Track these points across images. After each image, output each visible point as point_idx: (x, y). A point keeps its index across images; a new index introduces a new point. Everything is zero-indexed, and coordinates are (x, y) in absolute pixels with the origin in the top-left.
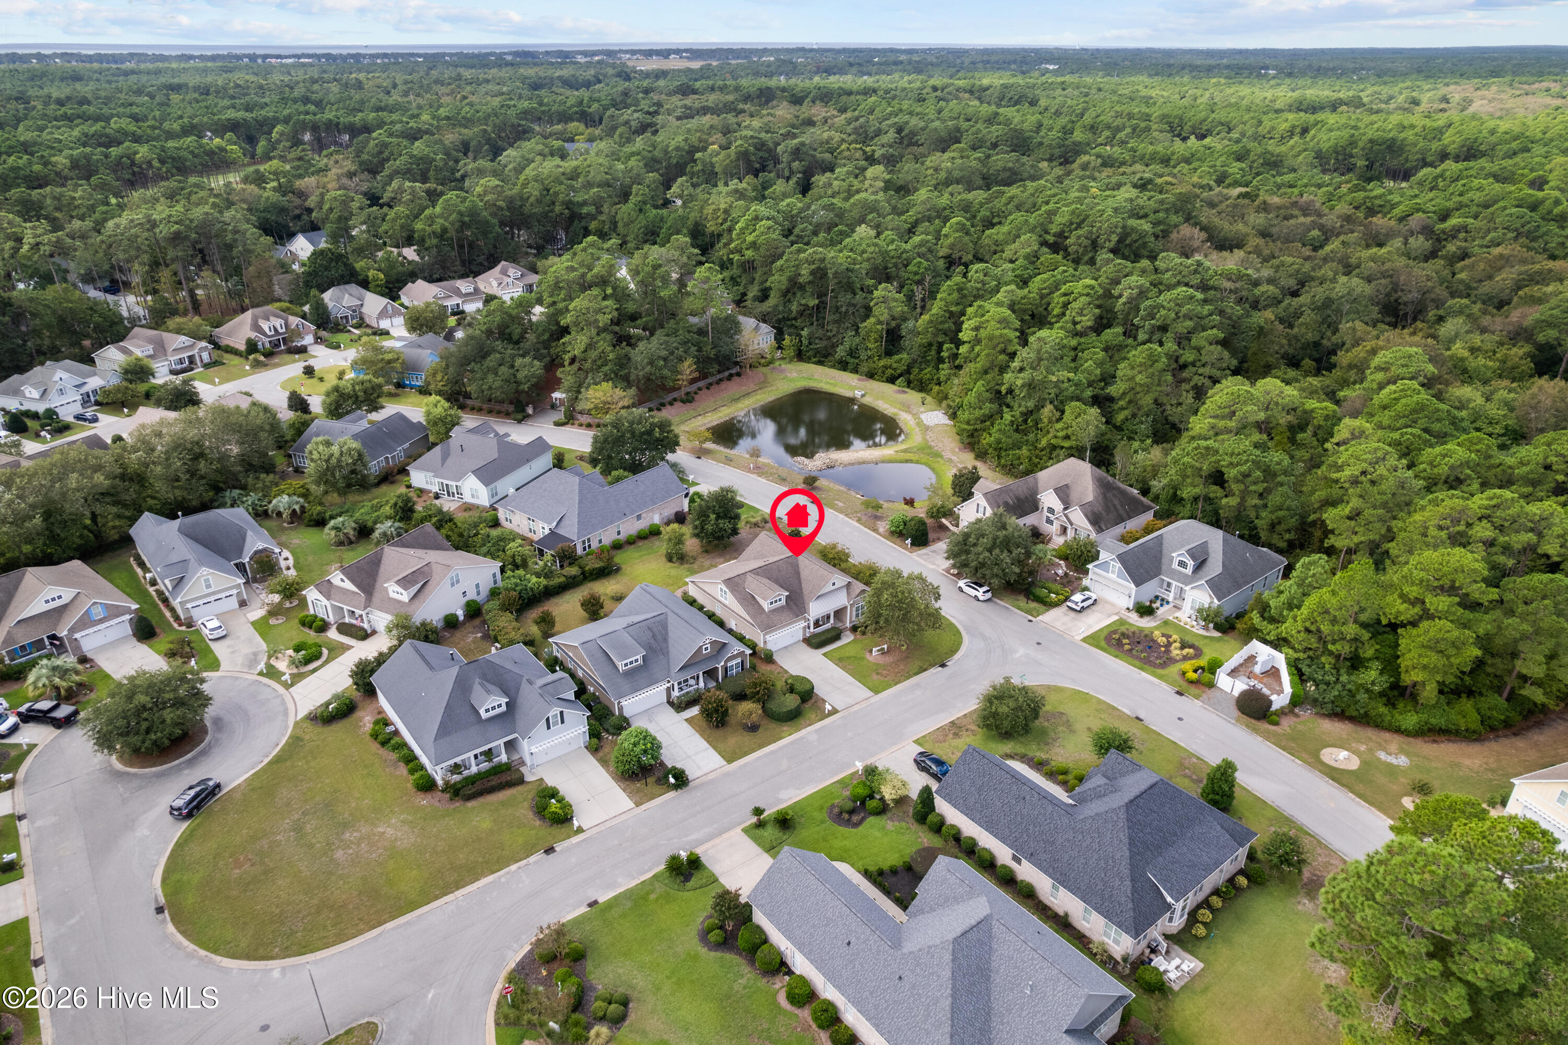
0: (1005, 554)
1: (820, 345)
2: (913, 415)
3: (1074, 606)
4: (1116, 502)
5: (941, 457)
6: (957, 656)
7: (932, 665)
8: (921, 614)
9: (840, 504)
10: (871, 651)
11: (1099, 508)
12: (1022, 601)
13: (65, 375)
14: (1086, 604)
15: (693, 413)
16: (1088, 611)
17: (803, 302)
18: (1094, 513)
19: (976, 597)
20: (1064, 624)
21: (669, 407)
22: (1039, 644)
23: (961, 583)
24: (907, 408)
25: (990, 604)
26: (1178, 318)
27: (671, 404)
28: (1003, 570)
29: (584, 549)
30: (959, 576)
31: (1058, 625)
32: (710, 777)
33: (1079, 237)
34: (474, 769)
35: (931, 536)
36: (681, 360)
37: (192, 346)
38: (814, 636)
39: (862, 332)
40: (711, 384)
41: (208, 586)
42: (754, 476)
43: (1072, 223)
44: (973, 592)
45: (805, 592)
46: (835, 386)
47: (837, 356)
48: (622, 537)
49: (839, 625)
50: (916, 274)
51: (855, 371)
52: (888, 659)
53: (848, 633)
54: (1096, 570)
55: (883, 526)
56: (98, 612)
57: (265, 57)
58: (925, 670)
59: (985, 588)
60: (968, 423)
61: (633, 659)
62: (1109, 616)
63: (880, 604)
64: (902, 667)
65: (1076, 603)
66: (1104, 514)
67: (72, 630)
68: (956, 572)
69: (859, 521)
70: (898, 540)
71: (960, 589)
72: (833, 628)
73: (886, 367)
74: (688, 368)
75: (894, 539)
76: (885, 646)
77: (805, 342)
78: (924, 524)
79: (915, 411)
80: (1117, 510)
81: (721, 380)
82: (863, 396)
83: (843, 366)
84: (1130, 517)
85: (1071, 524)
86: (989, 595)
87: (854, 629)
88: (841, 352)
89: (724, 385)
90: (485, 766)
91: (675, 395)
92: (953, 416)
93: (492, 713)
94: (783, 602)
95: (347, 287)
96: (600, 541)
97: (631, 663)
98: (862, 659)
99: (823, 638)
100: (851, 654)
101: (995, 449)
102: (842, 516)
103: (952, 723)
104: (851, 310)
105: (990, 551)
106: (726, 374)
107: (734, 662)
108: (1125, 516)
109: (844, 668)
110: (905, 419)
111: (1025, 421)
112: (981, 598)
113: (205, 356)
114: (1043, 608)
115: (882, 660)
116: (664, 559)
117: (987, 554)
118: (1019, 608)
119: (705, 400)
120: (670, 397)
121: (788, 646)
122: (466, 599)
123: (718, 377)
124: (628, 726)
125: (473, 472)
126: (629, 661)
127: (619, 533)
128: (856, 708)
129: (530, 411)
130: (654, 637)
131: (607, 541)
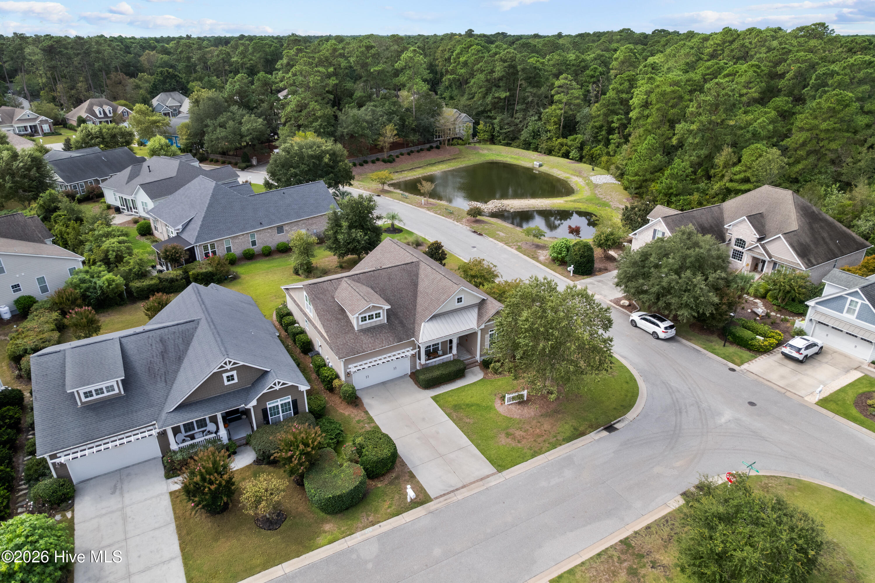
0: (699, 277)
1: (507, 129)
2: (583, 178)
3: (795, 354)
4: (825, 235)
5: (609, 206)
6: (631, 415)
7: (593, 427)
8: (581, 348)
9: (502, 234)
10: (503, 398)
11: (806, 239)
12: (718, 344)
14: (810, 352)
16: (814, 363)
17: (497, 95)
18: (801, 244)
19: (655, 335)
20: (783, 377)
21: (371, 164)
22: (752, 404)
23: (635, 316)
24: (579, 174)
26: (852, 83)
27: (373, 162)
28: (696, 298)
29: (207, 254)
30: (631, 308)
31: (774, 377)
33: (732, 51)
35: (597, 265)
36: (384, 125)
37: (35, 119)
38: (426, 369)
39: (544, 117)
40: (412, 152)
42: (424, 210)
43: (724, 43)
44: (651, 328)
45: (419, 309)
46: (518, 159)
47: (522, 138)
48: (257, 248)
49: (466, 357)
50: (592, 77)
51: (536, 149)
52: (529, 412)
53: (477, 369)
54: (821, 308)
55: (544, 255)
58: (583, 434)
59: (668, 323)
60: (636, 174)
61: (103, 385)
62: (848, 371)
63: (515, 329)
64: (546, 426)
65: (799, 350)
66: (812, 246)
68: (627, 303)
69: (519, 249)
70: (560, 268)
71: (634, 323)
72: (455, 361)
73: (562, 145)
74: (390, 133)
75: (556, 266)
76: (525, 393)
77: (497, 128)
78: (590, 249)
79: (585, 175)
80: (826, 243)
81: (422, 150)
82: (540, 166)
83: (527, 146)
84: (843, 254)
85: (770, 256)
86: (672, 332)
87: (485, 365)
88: (525, 135)
89: (423, 154)
91: (379, 155)
92: (621, 176)
94: (383, 319)
95: (172, 93)
96: (229, 249)
97: (99, 391)
98: (489, 408)
99: (437, 373)
100: (474, 400)
101: (665, 195)
102: (501, 244)
103: (625, 542)
104: (536, 100)
105: (678, 272)
106: (428, 146)
107: (279, 402)
108: (836, 251)
109: (458, 422)
110: (575, 181)
111: (695, 173)
112: (662, 335)
113: (46, 127)
114: (746, 354)
115: (517, 412)
116: (292, 271)
117: (675, 277)
118: (713, 352)
119: (405, 162)
120: (374, 157)
121: (384, 383)
122: (18, 295)
123: (420, 147)
124: (72, 498)
125: (141, 185)
126: (92, 388)
127: (254, 243)
128: (460, 496)
129: (254, 162)
130: (164, 354)
131: (237, 250)
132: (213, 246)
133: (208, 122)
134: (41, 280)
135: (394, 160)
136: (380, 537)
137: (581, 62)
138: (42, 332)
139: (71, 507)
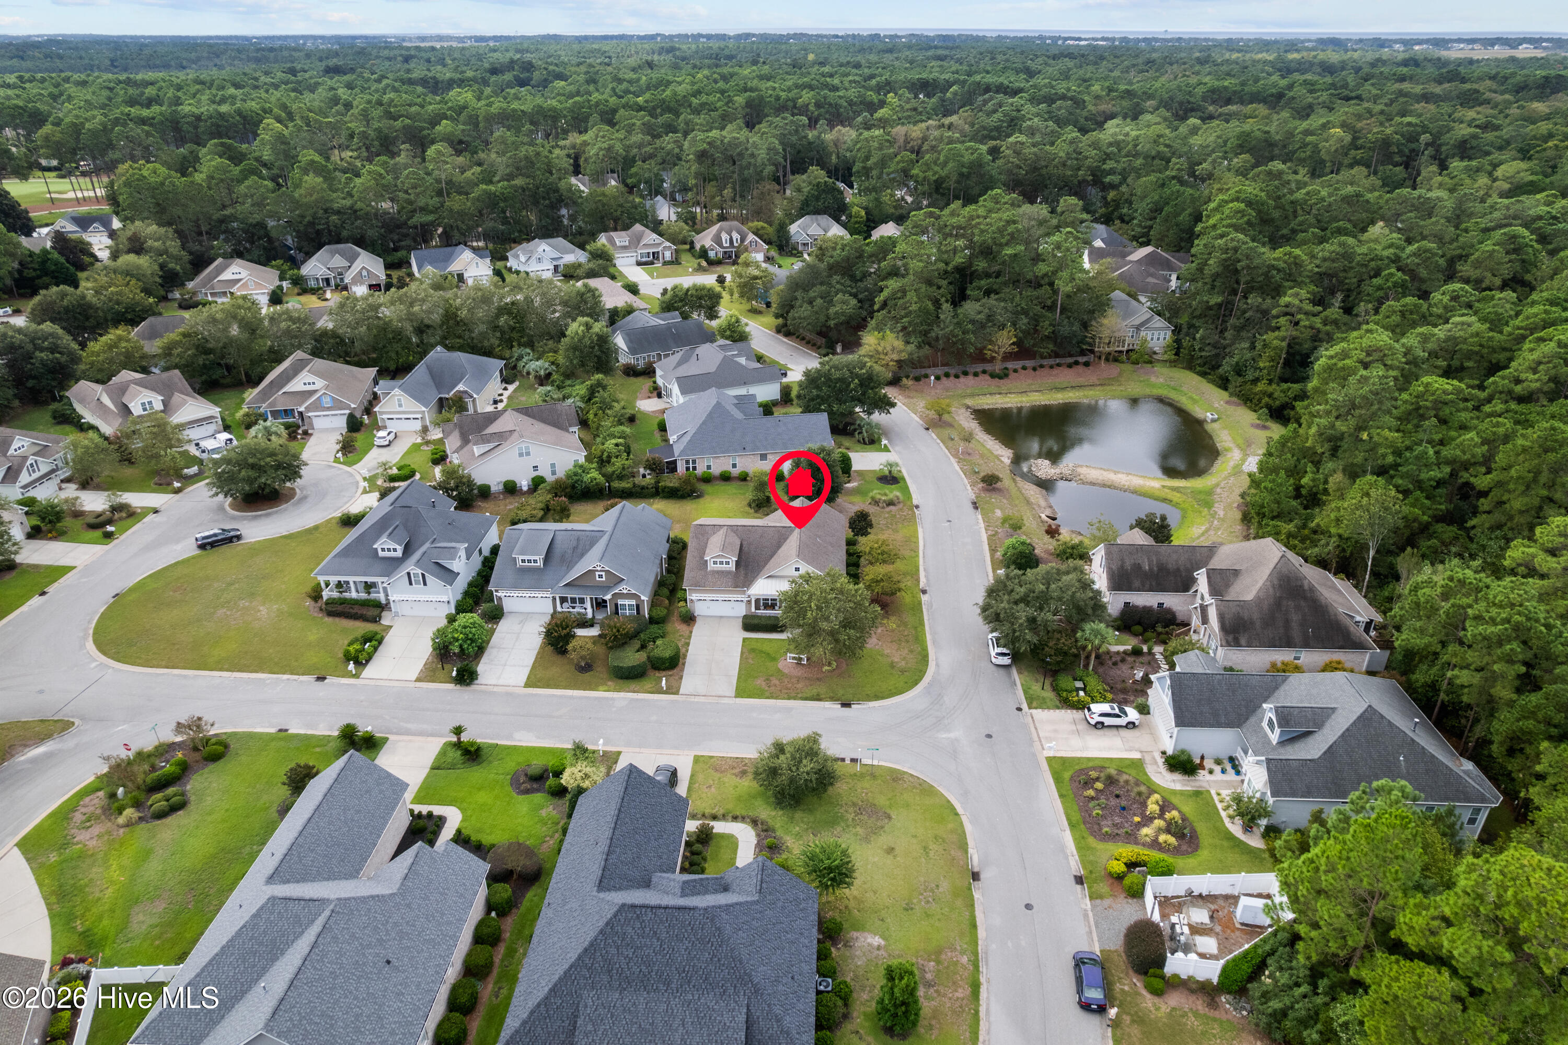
2: (1245, 455)
3: (1088, 717)
5: (1210, 508)
6: (877, 703)
7: (832, 699)
9: (998, 514)
10: (786, 656)
11: (1253, 614)
12: (1038, 685)
13: (547, 248)
14: (1108, 720)
15: (995, 390)
16: (1109, 733)
17: (1206, 298)
18: (1238, 617)
20: (1054, 731)
22: (989, 736)
23: (991, 636)
24: (1247, 447)
25: (1002, 672)
27: (976, 375)
29: (688, 469)
31: (1046, 729)
32: (496, 689)
34: (354, 595)
37: (661, 245)
40: (1041, 366)
41: (400, 405)
42: (953, 461)
44: (992, 650)
46: (1196, 402)
48: (735, 472)
52: (799, 672)
54: (1157, 685)
56: (327, 402)
57: (1066, 39)
58: (820, 700)
59: (1009, 651)
61: (532, 558)
62: (1130, 750)
64: (799, 686)
65: (1092, 714)
66: (1258, 624)
67: (308, 409)
69: (992, 536)
71: (988, 642)
73: (1264, 394)
74: (1005, 340)
76: (804, 657)
77: (1196, 347)
79: (1251, 451)
80: (1287, 627)
81: (1058, 365)
82: (1213, 421)
84: (1307, 646)
88: (1227, 365)
89: (1055, 371)
90: (363, 596)
91: (988, 367)
93: (387, 554)
96: (709, 467)
97: (529, 561)
98: (773, 659)
100: (769, 651)
102: (982, 525)
107: (626, 602)
109: (744, 660)
110: (1229, 456)
112: (991, 658)
113: (668, 255)
114: (1053, 702)
115: (791, 669)
116: (747, 503)
118: (1026, 692)
119: (1027, 380)
120: (979, 368)
121: (721, 617)
122: (536, 473)
123: (1058, 361)
124: (500, 618)
125: (678, 378)
126: (526, 558)
127: (734, 466)
128: (697, 699)
129: (839, 349)
130: (575, 548)
131: (716, 470)
132: (694, 462)
133: (799, 294)
134: (553, 465)
135: (1006, 376)
136: (632, 700)
137: (1372, 260)
138: (535, 509)
139: (497, 623)
